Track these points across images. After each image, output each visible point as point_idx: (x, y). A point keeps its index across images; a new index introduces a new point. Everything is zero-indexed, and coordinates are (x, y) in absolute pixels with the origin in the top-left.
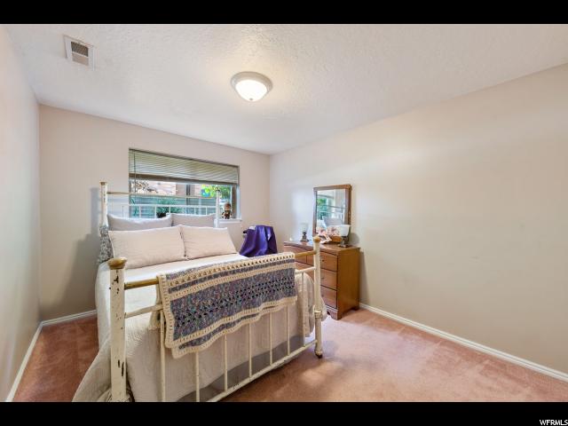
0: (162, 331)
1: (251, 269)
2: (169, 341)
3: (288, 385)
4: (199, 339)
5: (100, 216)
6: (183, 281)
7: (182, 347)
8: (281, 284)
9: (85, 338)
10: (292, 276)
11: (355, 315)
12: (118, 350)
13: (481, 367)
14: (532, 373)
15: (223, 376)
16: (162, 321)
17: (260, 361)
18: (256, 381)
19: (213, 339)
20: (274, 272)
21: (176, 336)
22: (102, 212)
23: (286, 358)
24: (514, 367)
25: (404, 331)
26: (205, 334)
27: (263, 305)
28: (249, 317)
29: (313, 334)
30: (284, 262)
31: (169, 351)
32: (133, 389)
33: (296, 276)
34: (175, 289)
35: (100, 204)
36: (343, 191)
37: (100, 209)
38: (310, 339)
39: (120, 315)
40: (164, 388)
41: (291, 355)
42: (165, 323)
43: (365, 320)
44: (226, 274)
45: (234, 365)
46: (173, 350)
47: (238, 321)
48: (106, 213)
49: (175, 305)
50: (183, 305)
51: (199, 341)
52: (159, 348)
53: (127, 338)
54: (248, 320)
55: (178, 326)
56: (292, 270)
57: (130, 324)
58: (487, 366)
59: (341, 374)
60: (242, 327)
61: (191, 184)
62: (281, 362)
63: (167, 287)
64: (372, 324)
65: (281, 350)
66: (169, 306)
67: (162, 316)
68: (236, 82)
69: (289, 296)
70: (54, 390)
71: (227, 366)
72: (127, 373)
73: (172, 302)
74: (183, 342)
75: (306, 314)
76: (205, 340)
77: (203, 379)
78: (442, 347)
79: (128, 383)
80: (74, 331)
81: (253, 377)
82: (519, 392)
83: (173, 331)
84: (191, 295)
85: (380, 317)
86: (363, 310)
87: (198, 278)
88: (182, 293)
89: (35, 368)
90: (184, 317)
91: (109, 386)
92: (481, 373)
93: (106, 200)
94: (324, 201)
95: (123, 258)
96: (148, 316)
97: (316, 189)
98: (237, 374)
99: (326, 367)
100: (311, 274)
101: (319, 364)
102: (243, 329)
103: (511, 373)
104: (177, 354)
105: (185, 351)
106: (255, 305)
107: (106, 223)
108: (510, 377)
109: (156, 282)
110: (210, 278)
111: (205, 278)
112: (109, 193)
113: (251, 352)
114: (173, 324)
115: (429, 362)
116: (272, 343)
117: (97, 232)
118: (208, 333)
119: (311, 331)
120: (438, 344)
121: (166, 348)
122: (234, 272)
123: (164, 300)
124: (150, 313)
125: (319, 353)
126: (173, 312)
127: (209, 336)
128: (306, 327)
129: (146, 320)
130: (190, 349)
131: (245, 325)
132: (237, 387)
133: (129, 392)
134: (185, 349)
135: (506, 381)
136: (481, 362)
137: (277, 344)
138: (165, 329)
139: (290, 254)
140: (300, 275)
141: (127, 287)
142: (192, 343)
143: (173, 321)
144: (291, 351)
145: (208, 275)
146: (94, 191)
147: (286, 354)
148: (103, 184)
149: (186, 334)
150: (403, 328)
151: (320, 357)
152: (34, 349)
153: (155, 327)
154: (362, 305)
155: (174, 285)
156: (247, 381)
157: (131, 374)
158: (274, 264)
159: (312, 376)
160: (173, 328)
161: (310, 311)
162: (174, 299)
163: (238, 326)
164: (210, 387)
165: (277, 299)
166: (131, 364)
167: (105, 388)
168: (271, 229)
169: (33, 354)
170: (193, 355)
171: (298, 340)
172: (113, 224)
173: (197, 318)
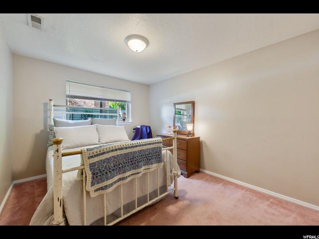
0: (84, 181)
1: (136, 146)
2: (89, 187)
3: (158, 214)
4: (106, 186)
5: (49, 119)
6: (97, 152)
7: (96, 190)
8: (154, 156)
9: (39, 190)
10: (160, 151)
11: (197, 175)
12: (58, 192)
13: (268, 203)
14: (297, 206)
15: (120, 208)
16: (84, 176)
17: (142, 200)
18: (139, 212)
19: (115, 186)
20: (150, 149)
21: (93, 184)
22: (50, 117)
23: (157, 198)
24: (287, 203)
25: (224, 184)
26: (109, 183)
27: (143, 168)
28: (135, 174)
29: (173, 185)
30: (156, 143)
31: (88, 193)
32: (67, 215)
33: (163, 152)
34: (92, 157)
35: (49, 112)
36: (190, 105)
37: (49, 115)
38: (171, 187)
39: (59, 172)
40: (85, 214)
41: (160, 197)
42: (86, 177)
43: (203, 178)
44: (122, 149)
45: (127, 202)
46: (91, 193)
47: (129, 176)
48: (52, 117)
49: (92, 166)
50: (96, 166)
51: (106, 187)
52: (82, 191)
53: (63, 185)
54: (135, 176)
55: (94, 178)
56: (160, 148)
57: (65, 177)
58: (272, 202)
59: (188, 207)
60: (131, 180)
61: (103, 101)
62: (154, 200)
63: (87, 156)
64: (206, 180)
65: (154, 194)
66: (88, 167)
67: (84, 173)
68: (128, 41)
69: (159, 162)
70: (20, 220)
71: (122, 203)
72: (63, 206)
73: (90, 164)
74: (97, 188)
75: (168, 174)
76: (109, 187)
77: (109, 209)
78: (247, 192)
79: (64, 212)
80: (33, 186)
81: (138, 209)
82: (290, 216)
83: (90, 181)
84: (101, 160)
85: (211, 176)
86: (202, 172)
87: (105, 151)
88: (96, 159)
89: (9, 207)
90: (97, 173)
91: (53, 213)
92: (268, 206)
93: (53, 110)
94: (180, 112)
95: (61, 138)
96: (76, 172)
97: (175, 104)
98: (128, 207)
99: (180, 204)
100: (171, 150)
101: (176, 202)
102: (132, 181)
103: (285, 206)
104: (93, 195)
105: (97, 193)
106: (138, 167)
107: (52, 123)
108: (284, 208)
109: (81, 153)
110: (112, 151)
111: (109, 151)
112: (54, 106)
113: (137, 195)
114: (91, 177)
115: (239, 200)
116: (149, 190)
117: (47, 129)
118: (111, 182)
119: (172, 183)
120: (244, 190)
121: (87, 191)
122: (126, 148)
123: (85, 163)
124: (77, 171)
125: (176, 196)
126: (91, 170)
127: (112, 185)
128: (168, 181)
129: (75, 175)
130: (101, 192)
131: (133, 179)
132: (129, 215)
133: (65, 216)
134: (98, 192)
135: (282, 210)
136: (268, 200)
137: (152, 191)
138: (86, 180)
139: (160, 139)
140: (165, 151)
141: (63, 155)
142: (102, 189)
143: (91, 176)
144: (160, 195)
145: (111, 149)
146: (45, 105)
147: (157, 196)
148: (50, 100)
149: (98, 183)
150: (225, 182)
151: (177, 198)
152: (9, 197)
153: (80, 179)
154: (201, 170)
155: (91, 155)
156: (134, 211)
157: (65, 206)
158: (150, 144)
159: (172, 209)
160: (91, 179)
161: (171, 172)
162: (91, 162)
163: (129, 179)
164: (112, 214)
165: (152, 164)
166: (66, 200)
167: (50, 214)
168: (150, 127)
169: (8, 200)
170: (102, 196)
171: (164, 188)
172: (56, 123)
173: (105, 174)
